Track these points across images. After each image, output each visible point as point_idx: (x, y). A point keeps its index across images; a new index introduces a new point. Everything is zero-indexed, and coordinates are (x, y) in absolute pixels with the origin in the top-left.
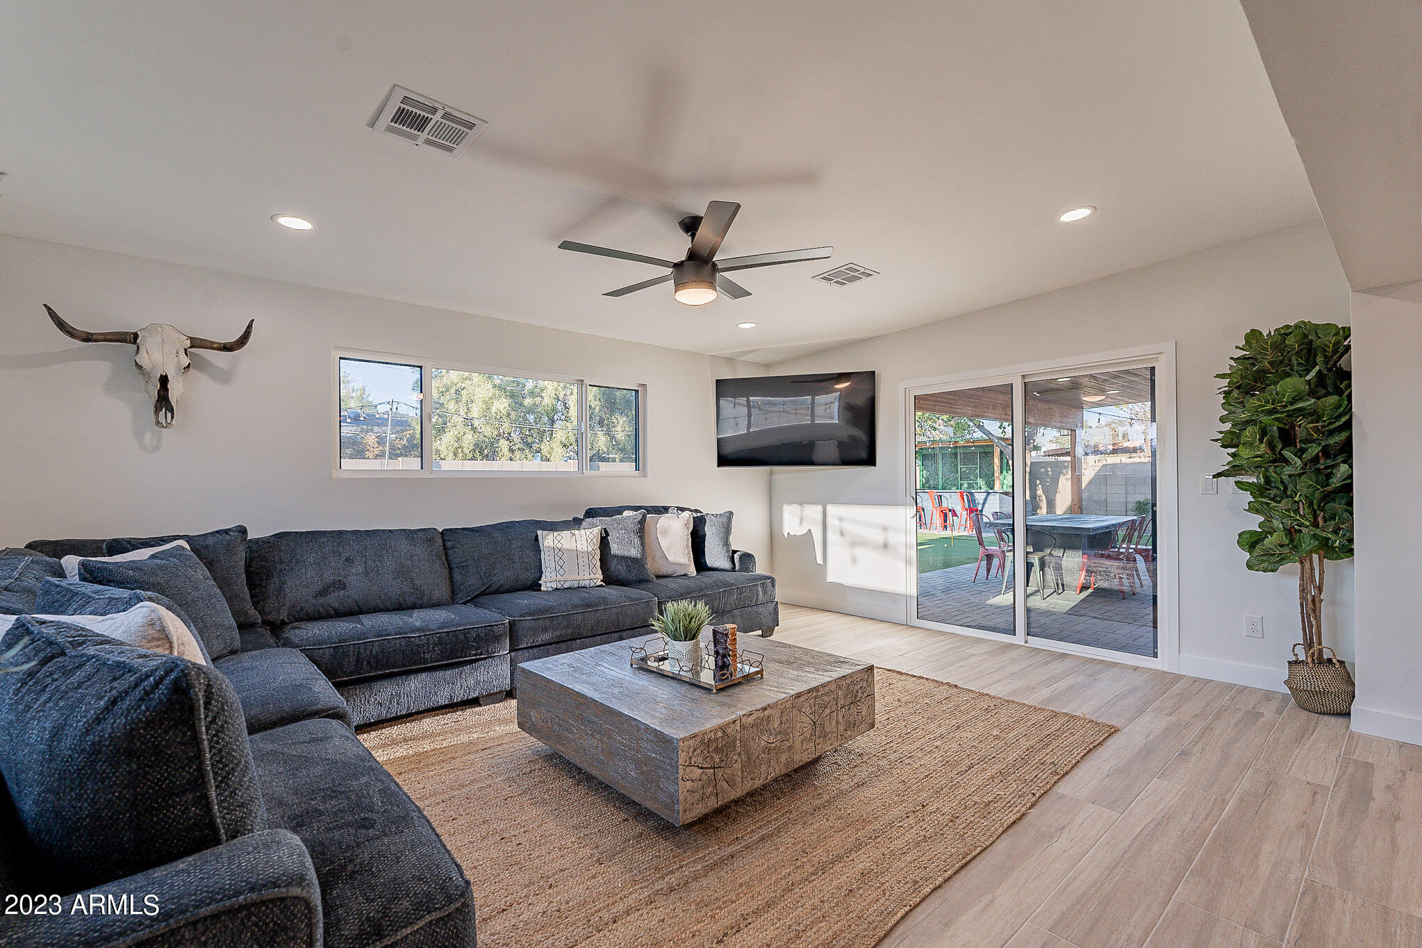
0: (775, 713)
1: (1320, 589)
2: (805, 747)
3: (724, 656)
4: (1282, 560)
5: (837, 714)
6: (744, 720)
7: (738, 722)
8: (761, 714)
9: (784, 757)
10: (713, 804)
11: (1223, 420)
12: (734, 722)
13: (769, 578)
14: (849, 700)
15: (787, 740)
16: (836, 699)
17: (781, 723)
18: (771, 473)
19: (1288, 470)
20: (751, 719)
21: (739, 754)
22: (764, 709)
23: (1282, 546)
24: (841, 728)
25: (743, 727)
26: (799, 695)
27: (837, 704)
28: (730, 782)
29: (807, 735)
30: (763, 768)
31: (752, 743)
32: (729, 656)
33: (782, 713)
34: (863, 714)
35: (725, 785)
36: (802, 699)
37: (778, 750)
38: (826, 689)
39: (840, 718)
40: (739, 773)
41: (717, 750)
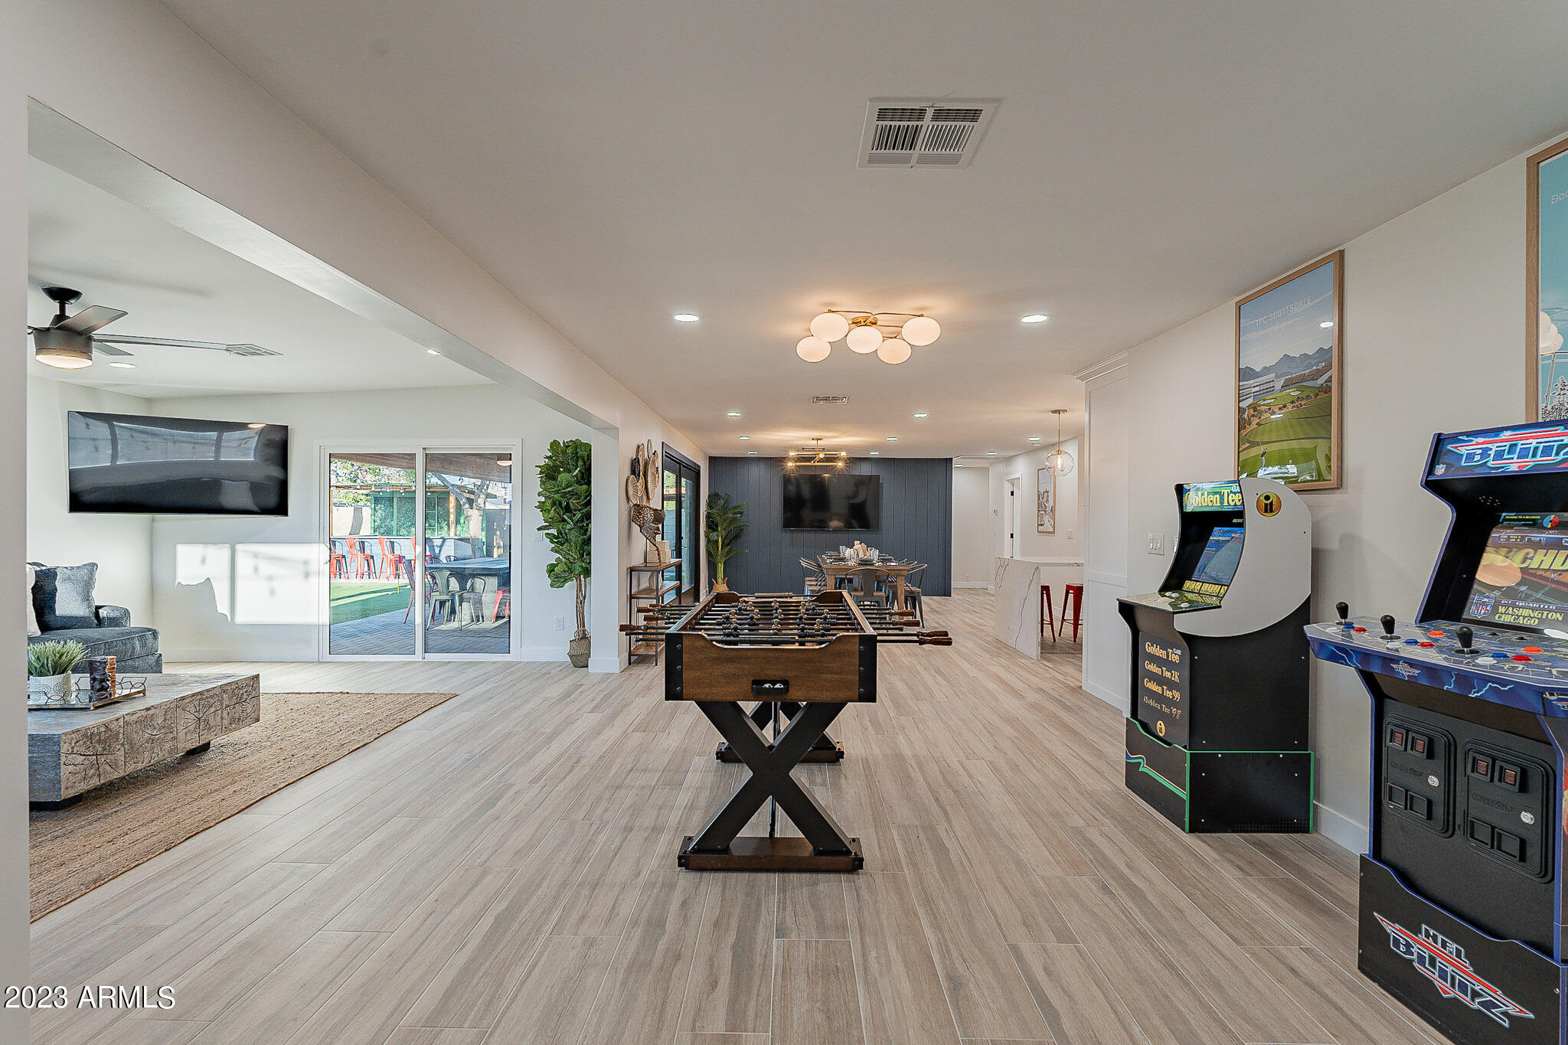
0: (160, 713)
1: (584, 598)
2: (189, 738)
3: (103, 681)
4: (566, 581)
5: (222, 712)
6: (127, 718)
7: (122, 720)
8: (144, 713)
9: (167, 746)
10: (95, 782)
11: (539, 494)
12: (117, 720)
13: (149, 630)
14: (234, 700)
15: (171, 733)
16: (221, 701)
17: (165, 720)
18: (153, 520)
19: (568, 527)
20: (135, 717)
21: (123, 744)
22: (148, 709)
23: (565, 572)
24: (226, 722)
25: (126, 723)
26: (183, 698)
27: (222, 704)
28: (114, 766)
29: (192, 728)
30: (146, 754)
31: (135, 736)
32: (108, 680)
33: (166, 712)
34: (249, 711)
35: (108, 768)
36: (186, 701)
37: (162, 741)
38: (211, 693)
39: (225, 715)
40: (123, 759)
41: (99, 741)
